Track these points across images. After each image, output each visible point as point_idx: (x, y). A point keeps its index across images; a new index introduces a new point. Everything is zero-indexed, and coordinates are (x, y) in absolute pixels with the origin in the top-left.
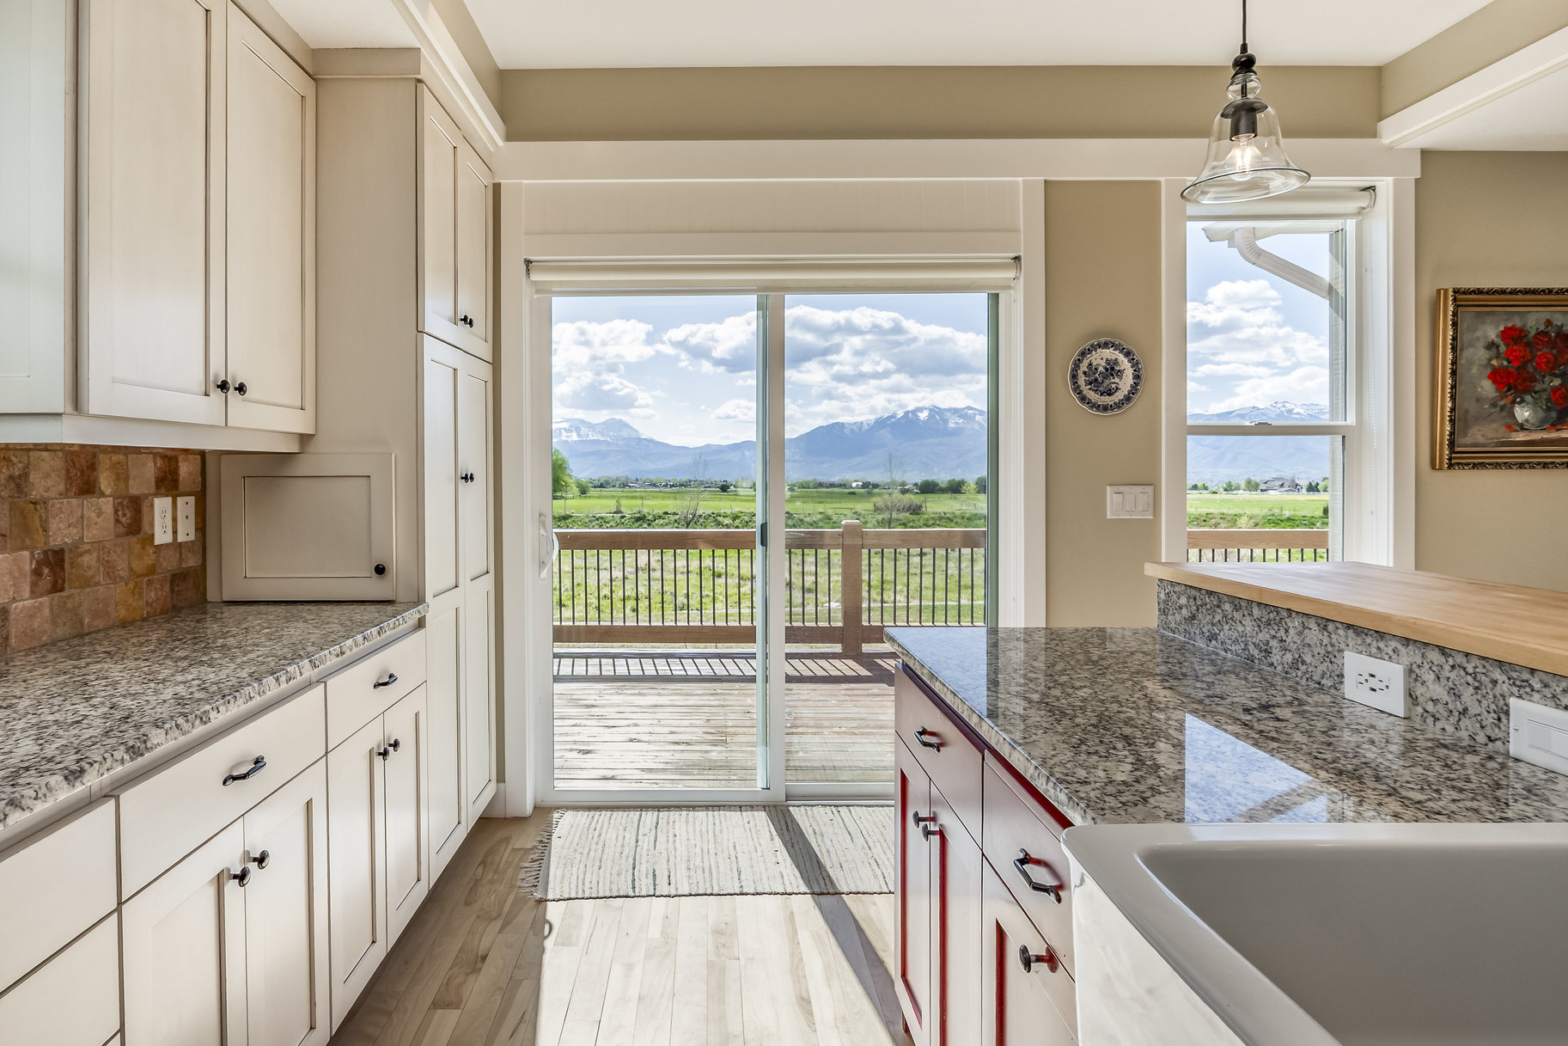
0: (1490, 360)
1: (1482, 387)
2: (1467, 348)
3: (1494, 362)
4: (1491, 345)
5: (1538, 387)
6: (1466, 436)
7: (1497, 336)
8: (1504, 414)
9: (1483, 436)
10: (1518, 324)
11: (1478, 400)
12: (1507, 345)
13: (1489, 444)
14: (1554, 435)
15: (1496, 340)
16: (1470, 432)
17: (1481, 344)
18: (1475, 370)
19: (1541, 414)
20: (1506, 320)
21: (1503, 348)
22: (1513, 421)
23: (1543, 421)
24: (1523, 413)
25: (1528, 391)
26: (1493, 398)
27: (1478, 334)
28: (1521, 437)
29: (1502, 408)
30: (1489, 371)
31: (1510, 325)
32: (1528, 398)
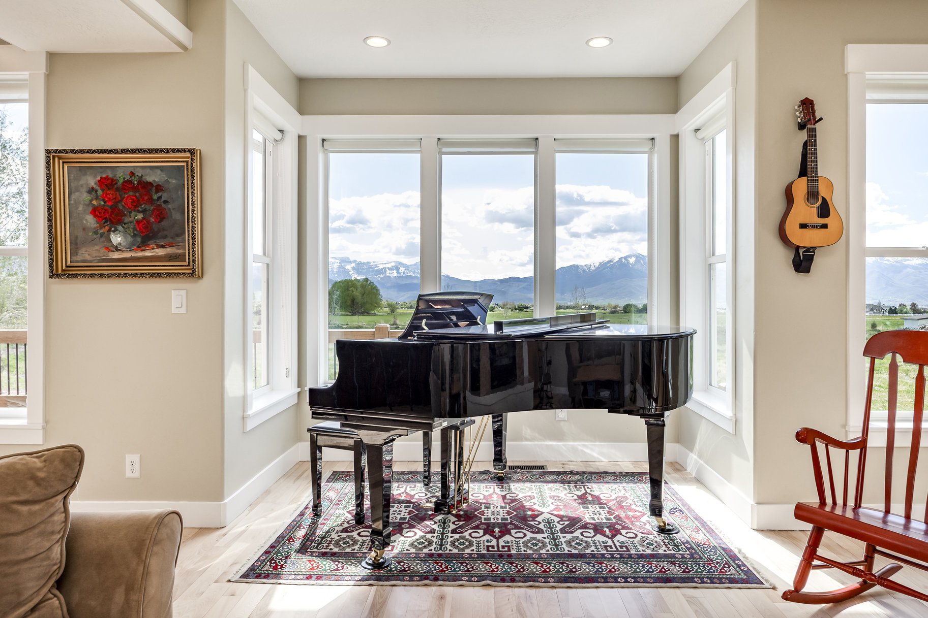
0: (91, 201)
1: (86, 220)
2: (74, 192)
3: (94, 202)
4: (91, 190)
5: (127, 220)
6: (77, 255)
7: (95, 184)
8: (103, 239)
9: (89, 255)
10: (111, 176)
11: (84, 229)
12: (102, 189)
13: (94, 260)
14: (140, 254)
15: (94, 186)
16: (80, 252)
17: (84, 190)
18: (81, 208)
19: (130, 239)
20: (101, 173)
21: (100, 192)
22: (110, 245)
23: (132, 244)
24: (117, 239)
25: (120, 222)
26: (95, 228)
27: (82, 182)
28: (116, 255)
29: (102, 235)
30: (91, 209)
31: (104, 176)
32: (120, 228)
